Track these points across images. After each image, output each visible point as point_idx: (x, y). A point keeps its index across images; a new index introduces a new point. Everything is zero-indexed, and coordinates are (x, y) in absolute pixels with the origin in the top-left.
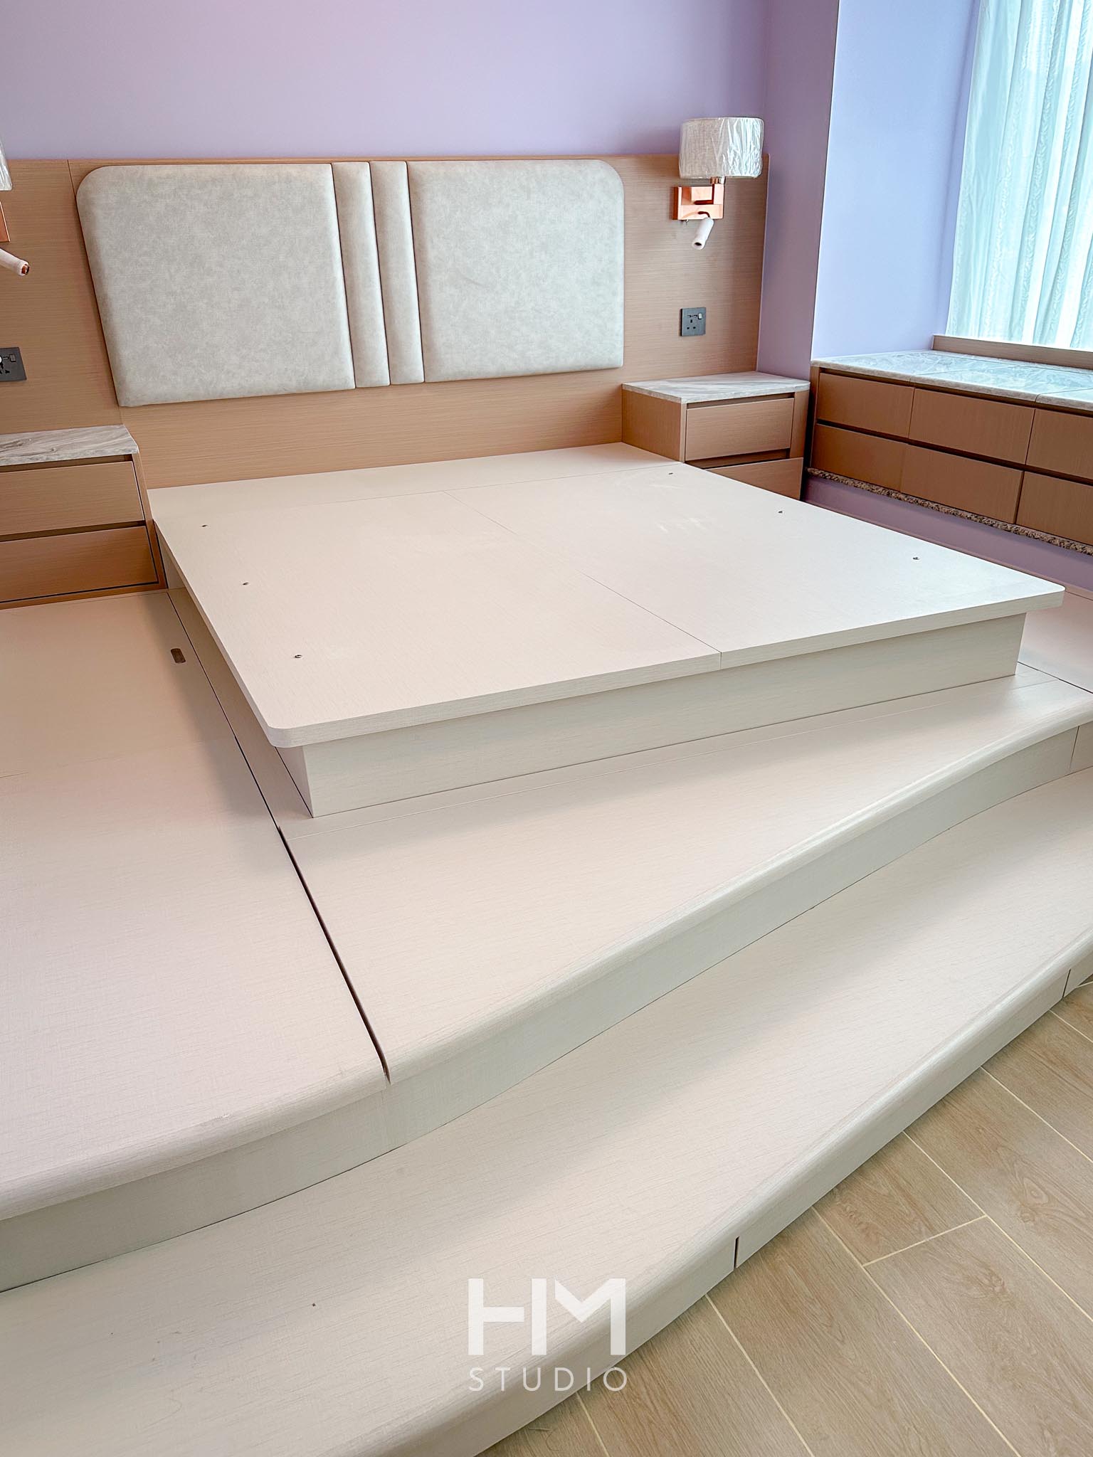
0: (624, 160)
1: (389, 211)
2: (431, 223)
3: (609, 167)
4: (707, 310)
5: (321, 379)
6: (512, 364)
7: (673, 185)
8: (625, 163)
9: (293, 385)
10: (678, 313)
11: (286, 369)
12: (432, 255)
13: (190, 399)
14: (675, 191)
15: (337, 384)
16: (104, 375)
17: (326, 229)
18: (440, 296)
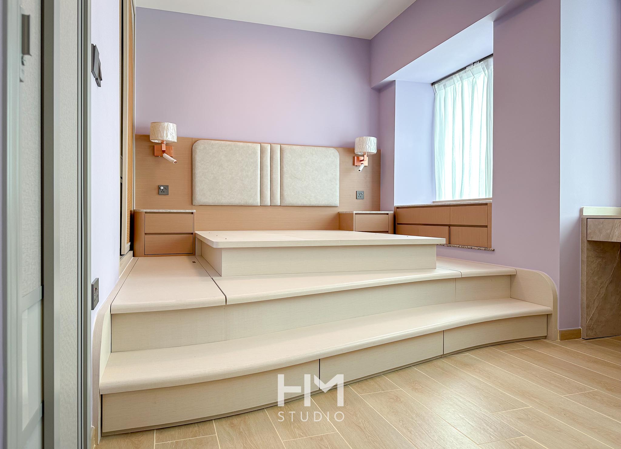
0: (340, 148)
1: (274, 157)
2: (285, 161)
3: (335, 150)
4: (364, 192)
5: (250, 202)
6: (306, 202)
7: (354, 156)
8: (341, 149)
9: (242, 203)
10: (356, 192)
11: (241, 198)
12: (285, 169)
13: (213, 205)
14: (354, 157)
15: (255, 204)
16: (190, 195)
17: (257, 160)
18: (286, 181)
